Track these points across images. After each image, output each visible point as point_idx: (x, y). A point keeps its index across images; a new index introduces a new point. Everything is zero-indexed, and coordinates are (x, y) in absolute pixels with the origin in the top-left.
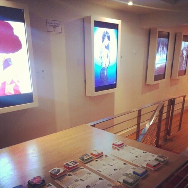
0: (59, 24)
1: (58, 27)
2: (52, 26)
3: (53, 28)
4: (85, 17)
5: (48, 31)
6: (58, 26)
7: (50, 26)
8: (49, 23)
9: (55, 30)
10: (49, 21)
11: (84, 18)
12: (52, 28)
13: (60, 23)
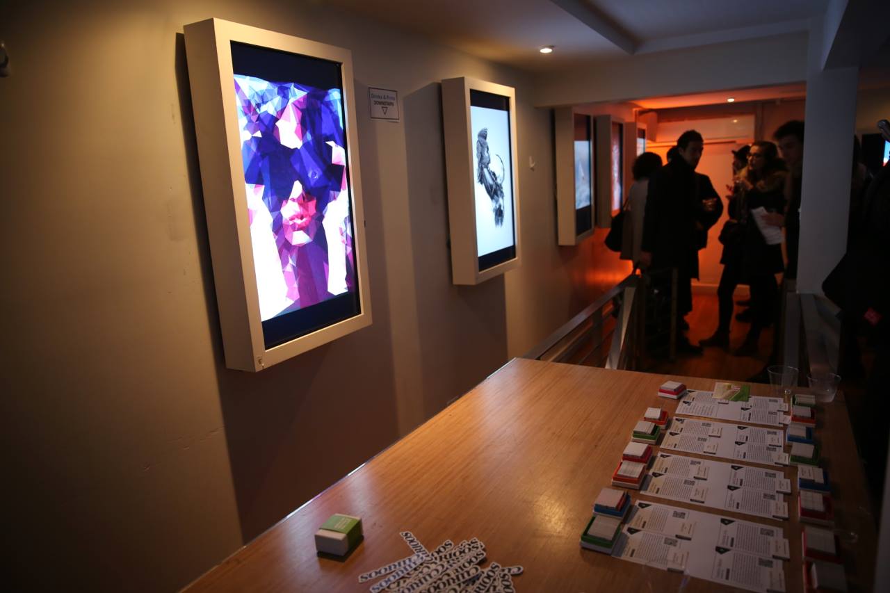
0: (393, 99)
1: (391, 106)
2: (380, 103)
3: (383, 107)
4: (443, 81)
5: (372, 116)
6: (391, 104)
7: (376, 103)
8: (374, 96)
9: (385, 113)
10: (373, 91)
11: (440, 82)
12: (381, 109)
13: (395, 96)
